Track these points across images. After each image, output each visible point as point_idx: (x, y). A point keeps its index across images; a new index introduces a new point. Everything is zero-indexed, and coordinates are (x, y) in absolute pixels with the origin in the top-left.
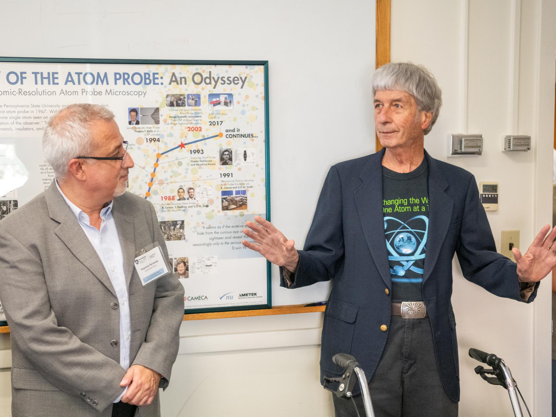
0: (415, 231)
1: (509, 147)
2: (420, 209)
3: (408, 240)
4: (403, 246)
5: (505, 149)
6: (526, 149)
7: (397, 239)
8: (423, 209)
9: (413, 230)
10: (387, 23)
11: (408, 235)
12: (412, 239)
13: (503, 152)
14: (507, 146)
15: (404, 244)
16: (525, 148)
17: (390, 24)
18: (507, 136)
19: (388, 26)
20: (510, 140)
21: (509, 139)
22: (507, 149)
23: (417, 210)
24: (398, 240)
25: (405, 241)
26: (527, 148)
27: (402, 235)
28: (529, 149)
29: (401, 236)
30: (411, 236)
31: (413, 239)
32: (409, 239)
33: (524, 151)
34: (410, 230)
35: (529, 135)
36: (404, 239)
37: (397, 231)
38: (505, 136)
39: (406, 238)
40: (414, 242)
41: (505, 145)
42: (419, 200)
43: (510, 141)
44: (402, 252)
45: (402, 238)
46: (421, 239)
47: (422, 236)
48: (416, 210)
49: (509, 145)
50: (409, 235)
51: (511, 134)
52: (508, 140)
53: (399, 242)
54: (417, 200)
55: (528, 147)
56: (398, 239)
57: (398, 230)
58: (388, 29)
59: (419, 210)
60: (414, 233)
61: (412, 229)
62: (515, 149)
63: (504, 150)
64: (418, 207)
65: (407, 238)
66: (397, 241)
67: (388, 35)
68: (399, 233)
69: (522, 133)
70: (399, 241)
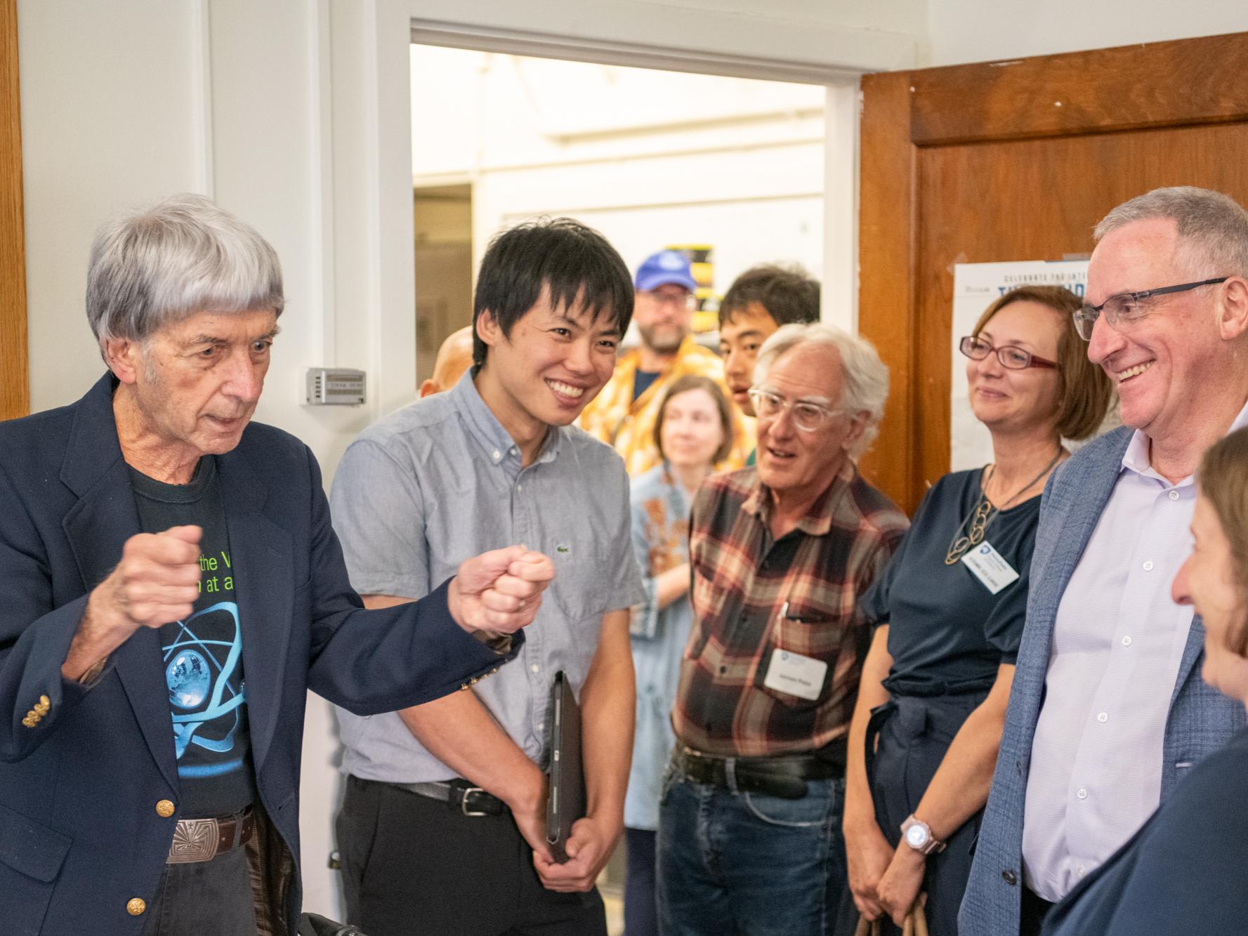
0: (206, 645)
1: (318, 396)
2: (221, 584)
3: (195, 670)
4: (182, 688)
5: (308, 400)
6: (357, 401)
7: (172, 670)
8: (229, 584)
9: (201, 642)
10: (9, 75)
11: (193, 656)
12: (201, 664)
13: (303, 406)
14: (313, 394)
15: (186, 682)
16: (354, 398)
17: (18, 80)
18: (311, 370)
19: (14, 83)
20: (318, 378)
21: (318, 375)
22: (314, 400)
23: (214, 589)
24: (174, 673)
25: (188, 672)
26: (359, 399)
27: (182, 657)
28: (362, 401)
29: (180, 660)
30: (201, 658)
31: (204, 665)
32: (196, 664)
33: (352, 404)
34: (197, 641)
35: (361, 368)
36: (187, 666)
37: (172, 647)
38: (307, 370)
39: (189, 666)
40: (205, 673)
41: (309, 391)
42: (215, 560)
43: (318, 380)
44: (180, 702)
45: (183, 665)
46: (220, 664)
47: (223, 653)
48: (212, 590)
49: (318, 389)
50: (196, 655)
51: (321, 366)
52: (314, 377)
53: (176, 678)
54: (213, 561)
55: (361, 397)
56: (175, 668)
57: (176, 645)
58: (13, 92)
59: (217, 588)
60: (205, 648)
61: (200, 639)
62: (329, 401)
63: (304, 402)
64: (215, 580)
65: (191, 663)
66: (172, 674)
67: (14, 107)
68: (177, 652)
69: (346, 363)
70: (177, 675)
